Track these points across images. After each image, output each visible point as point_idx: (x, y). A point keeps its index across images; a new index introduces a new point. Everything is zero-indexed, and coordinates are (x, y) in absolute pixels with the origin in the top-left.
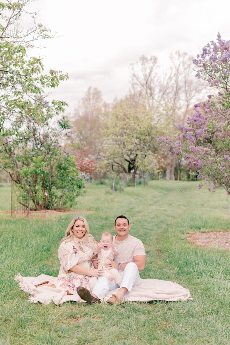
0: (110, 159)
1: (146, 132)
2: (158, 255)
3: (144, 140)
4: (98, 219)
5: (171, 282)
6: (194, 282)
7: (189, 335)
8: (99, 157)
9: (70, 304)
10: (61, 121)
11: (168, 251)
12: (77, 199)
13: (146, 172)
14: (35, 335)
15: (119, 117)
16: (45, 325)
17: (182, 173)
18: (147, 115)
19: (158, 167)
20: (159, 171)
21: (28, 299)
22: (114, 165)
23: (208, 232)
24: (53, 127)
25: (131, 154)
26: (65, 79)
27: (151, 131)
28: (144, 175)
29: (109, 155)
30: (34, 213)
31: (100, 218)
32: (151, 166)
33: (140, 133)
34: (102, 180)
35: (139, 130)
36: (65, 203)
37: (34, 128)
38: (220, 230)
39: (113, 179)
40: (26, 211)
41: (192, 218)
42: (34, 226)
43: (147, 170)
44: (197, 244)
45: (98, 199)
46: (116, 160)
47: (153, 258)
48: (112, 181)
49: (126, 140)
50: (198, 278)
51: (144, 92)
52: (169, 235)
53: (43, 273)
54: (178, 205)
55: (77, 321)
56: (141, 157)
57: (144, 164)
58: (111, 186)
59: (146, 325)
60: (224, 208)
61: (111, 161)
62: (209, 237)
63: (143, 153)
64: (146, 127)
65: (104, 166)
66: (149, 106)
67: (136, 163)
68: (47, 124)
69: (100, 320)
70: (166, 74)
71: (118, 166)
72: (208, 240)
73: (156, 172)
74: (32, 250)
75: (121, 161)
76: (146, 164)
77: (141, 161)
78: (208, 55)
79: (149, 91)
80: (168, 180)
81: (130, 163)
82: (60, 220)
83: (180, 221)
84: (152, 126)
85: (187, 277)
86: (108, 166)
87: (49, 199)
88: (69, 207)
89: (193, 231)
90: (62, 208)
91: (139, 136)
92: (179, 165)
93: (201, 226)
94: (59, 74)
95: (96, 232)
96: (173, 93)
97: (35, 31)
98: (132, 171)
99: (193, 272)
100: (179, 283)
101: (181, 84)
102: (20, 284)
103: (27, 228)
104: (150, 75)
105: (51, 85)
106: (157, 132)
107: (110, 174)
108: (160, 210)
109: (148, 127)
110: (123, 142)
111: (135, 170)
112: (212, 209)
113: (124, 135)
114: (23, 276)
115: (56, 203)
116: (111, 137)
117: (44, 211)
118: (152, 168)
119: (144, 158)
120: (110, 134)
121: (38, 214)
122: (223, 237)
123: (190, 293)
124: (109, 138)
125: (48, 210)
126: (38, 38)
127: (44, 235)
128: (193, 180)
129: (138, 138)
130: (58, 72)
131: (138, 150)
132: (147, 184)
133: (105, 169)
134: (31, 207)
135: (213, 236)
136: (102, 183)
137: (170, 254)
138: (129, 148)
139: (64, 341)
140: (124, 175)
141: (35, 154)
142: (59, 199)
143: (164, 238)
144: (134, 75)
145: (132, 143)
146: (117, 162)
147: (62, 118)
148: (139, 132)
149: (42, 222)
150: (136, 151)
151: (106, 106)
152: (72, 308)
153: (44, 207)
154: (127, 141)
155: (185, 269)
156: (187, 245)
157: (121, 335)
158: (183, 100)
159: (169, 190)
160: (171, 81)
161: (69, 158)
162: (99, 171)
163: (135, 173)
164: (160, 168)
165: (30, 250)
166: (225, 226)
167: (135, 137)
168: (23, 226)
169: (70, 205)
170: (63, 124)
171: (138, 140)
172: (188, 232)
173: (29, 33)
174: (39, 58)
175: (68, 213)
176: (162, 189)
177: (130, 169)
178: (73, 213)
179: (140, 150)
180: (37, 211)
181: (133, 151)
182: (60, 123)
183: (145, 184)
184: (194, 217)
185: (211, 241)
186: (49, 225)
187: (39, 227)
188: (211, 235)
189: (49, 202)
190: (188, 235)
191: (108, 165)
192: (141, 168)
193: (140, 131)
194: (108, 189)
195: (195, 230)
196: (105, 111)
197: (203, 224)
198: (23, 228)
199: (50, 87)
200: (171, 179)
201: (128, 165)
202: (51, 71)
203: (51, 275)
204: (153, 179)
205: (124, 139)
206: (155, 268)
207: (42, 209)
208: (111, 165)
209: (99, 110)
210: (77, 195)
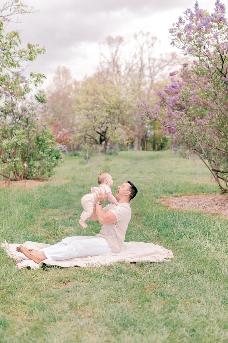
0: (83, 132)
1: (115, 105)
2: (137, 219)
3: (114, 113)
4: (75, 187)
5: (152, 244)
6: (175, 243)
7: (179, 295)
8: (72, 130)
9: (57, 268)
10: (37, 96)
11: (146, 215)
12: (54, 169)
13: (116, 143)
14: (26, 301)
15: (90, 92)
16: (35, 290)
17: (148, 144)
18: (116, 90)
19: (127, 138)
20: (128, 142)
21: (15, 265)
22: (87, 138)
23: (180, 196)
24: (30, 101)
25: (102, 127)
26: (42, 52)
27: (119, 105)
28: (114, 146)
29: (82, 128)
30: (14, 183)
31: (78, 186)
32: (120, 137)
33: (110, 107)
34: (76, 152)
35: (108, 104)
36: (43, 173)
37: (12, 102)
38: (191, 194)
39: (86, 150)
40: (7, 182)
41: (164, 184)
42: (15, 195)
43: (117, 141)
44: (171, 207)
45: (73, 169)
46: (88, 132)
47: (132, 222)
48: (86, 152)
49: (97, 113)
50: (178, 239)
51: (111, 70)
52: (144, 199)
53: (29, 240)
54: (149, 173)
55: (66, 285)
56: (112, 129)
57: (114, 136)
58: (85, 156)
59: (135, 287)
60: (192, 174)
61: (83, 134)
62: (182, 201)
63: (113, 125)
64: (115, 101)
65: (77, 139)
66: (117, 82)
67: (106, 135)
68: (25, 98)
69: (89, 284)
70: (131, 53)
71: (91, 138)
72: (182, 203)
73: (125, 143)
74: (16, 218)
75: (93, 134)
76: (116, 136)
77: (111, 133)
78: (183, 24)
79: (116, 68)
80: (136, 151)
81: (102, 135)
82: (40, 189)
83: (153, 186)
84: (121, 100)
85: (168, 239)
86: (81, 139)
87: (28, 170)
88: (47, 177)
89: (166, 196)
90: (41, 178)
91: (108, 110)
92: (146, 137)
93: (173, 191)
94: (37, 48)
95: (75, 199)
96: (138, 69)
97: (12, 5)
98: (104, 143)
99: (172, 234)
100: (160, 245)
101: (146, 61)
102: (7, 251)
103: (9, 197)
104: (116, 54)
105: (29, 58)
106: (125, 105)
107: (83, 146)
108: (132, 177)
109: (117, 100)
110: (94, 116)
111: (106, 142)
112: (180, 175)
113: (95, 109)
114: (9, 243)
115: (34, 173)
116: (83, 111)
117: (23, 181)
118: (122, 140)
119: (114, 130)
120: (82, 109)
121: (18, 184)
122: (195, 200)
123: (173, 254)
124: (80, 112)
125: (28, 180)
126: (15, 13)
127: (25, 203)
128: (158, 150)
129: (108, 112)
130: (36, 46)
131: (108, 122)
132: (117, 154)
133: (78, 142)
134: (12, 178)
135: (186, 200)
136: (75, 155)
137: (148, 217)
138: (100, 121)
139: (56, 307)
140: (96, 147)
141: (14, 127)
142: (37, 169)
143: (140, 203)
144: (102, 54)
145: (102, 117)
146: (90, 135)
147: (38, 92)
148: (108, 106)
149: (23, 191)
150: (106, 123)
151: (76, 83)
152: (60, 272)
153: (24, 177)
154: (98, 115)
155: (164, 231)
156: (163, 209)
157: (112, 298)
158: (147, 76)
159: (138, 159)
160: (136, 58)
161: (46, 131)
162: (73, 144)
163: (106, 144)
164: (129, 139)
165: (14, 217)
166: (195, 190)
167: (105, 111)
168: (5, 195)
169: (48, 175)
170: (40, 99)
171: (108, 113)
172: (161, 196)
173: (6, 7)
174: (16, 31)
175: (46, 182)
176: (132, 158)
177: (101, 141)
178: (52, 182)
179: (110, 122)
180: (17, 182)
181: (103, 123)
182: (37, 97)
183: (116, 154)
184: (166, 182)
185: (185, 204)
186: (30, 194)
187: (20, 196)
188: (183, 198)
189: (28, 172)
190: (162, 199)
191: (81, 137)
192: (111, 139)
193: (110, 105)
194: (82, 159)
195: (168, 195)
196: (76, 87)
197: (175, 189)
198: (5, 197)
199: (28, 60)
200: (139, 149)
201: (99, 138)
202: (29, 44)
203: (37, 241)
204: (122, 150)
205: (96, 113)
206: (135, 231)
207: (21, 179)
208: (84, 137)
209: (70, 87)
210: (55, 165)
